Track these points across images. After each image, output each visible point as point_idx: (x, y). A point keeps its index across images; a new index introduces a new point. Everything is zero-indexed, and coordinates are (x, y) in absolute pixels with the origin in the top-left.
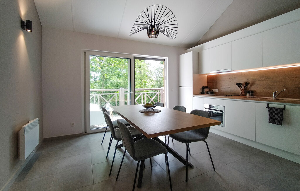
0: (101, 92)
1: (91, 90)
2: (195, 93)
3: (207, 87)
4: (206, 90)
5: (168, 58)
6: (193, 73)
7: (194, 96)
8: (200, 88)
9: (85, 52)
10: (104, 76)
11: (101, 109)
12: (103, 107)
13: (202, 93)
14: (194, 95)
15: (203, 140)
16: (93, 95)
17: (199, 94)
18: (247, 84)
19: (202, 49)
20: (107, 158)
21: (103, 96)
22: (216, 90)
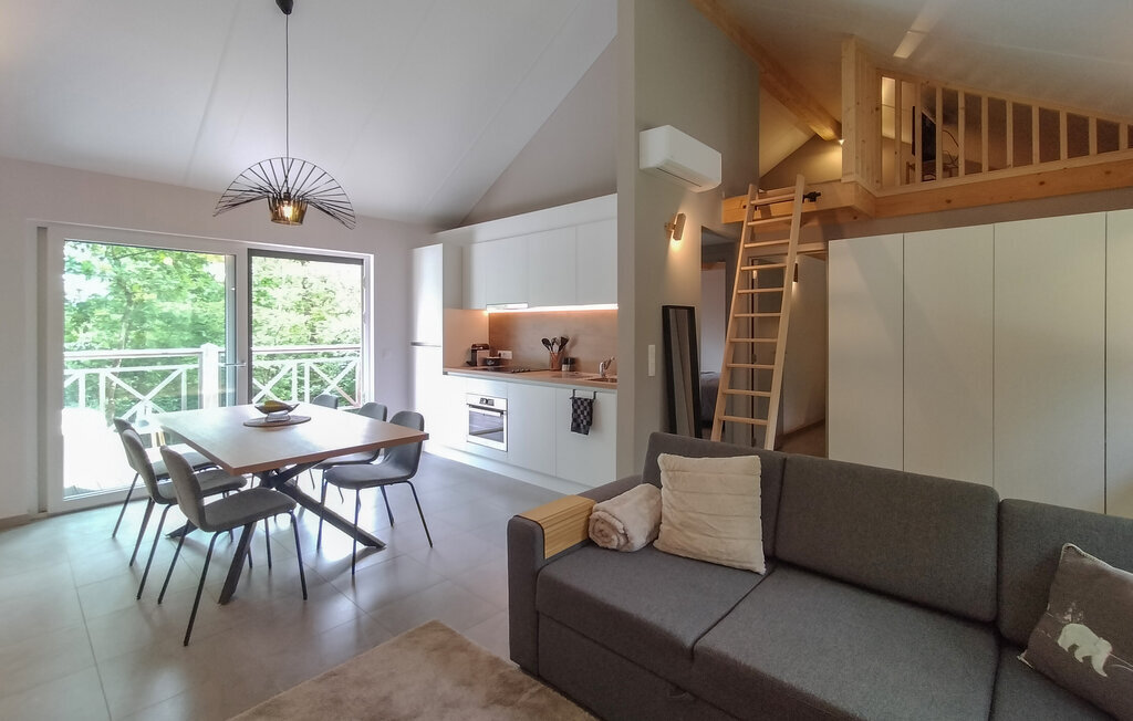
0: (113, 363)
1: (68, 356)
2: (449, 365)
3: (485, 347)
4: (483, 354)
5: (372, 256)
6: (445, 306)
7: (445, 373)
8: (466, 348)
9: (42, 230)
10: (127, 293)
11: (114, 426)
12: (125, 418)
13: (472, 364)
14: (446, 370)
15: (403, 480)
16: (74, 375)
17: (463, 367)
18: (564, 341)
19: (470, 240)
20: (131, 564)
21: (122, 375)
22: (507, 354)
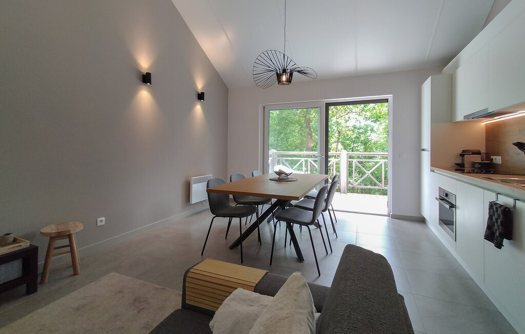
3: (476, 152)
5: (392, 96)
7: (433, 171)
9: (264, 108)
13: (461, 166)
14: (434, 168)
22: (498, 159)
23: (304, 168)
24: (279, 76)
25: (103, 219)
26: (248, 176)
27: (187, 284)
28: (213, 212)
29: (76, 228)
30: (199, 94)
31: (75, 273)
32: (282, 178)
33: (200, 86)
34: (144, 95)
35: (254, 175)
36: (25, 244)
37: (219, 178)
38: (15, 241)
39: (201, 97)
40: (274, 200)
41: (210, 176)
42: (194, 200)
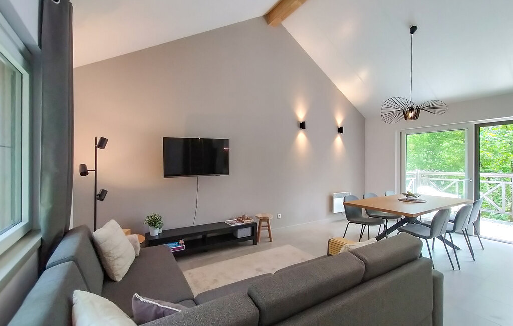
9: (401, 133)
23: (457, 191)
24: (405, 114)
25: (280, 215)
26: (380, 195)
27: (330, 245)
28: (348, 219)
29: (270, 218)
30: (339, 129)
31: (271, 241)
32: (410, 199)
33: (339, 122)
34: (301, 137)
35: (387, 195)
36: (252, 221)
37: (353, 195)
38: (248, 219)
39: (340, 130)
40: (403, 217)
41: (349, 193)
42: (336, 211)
